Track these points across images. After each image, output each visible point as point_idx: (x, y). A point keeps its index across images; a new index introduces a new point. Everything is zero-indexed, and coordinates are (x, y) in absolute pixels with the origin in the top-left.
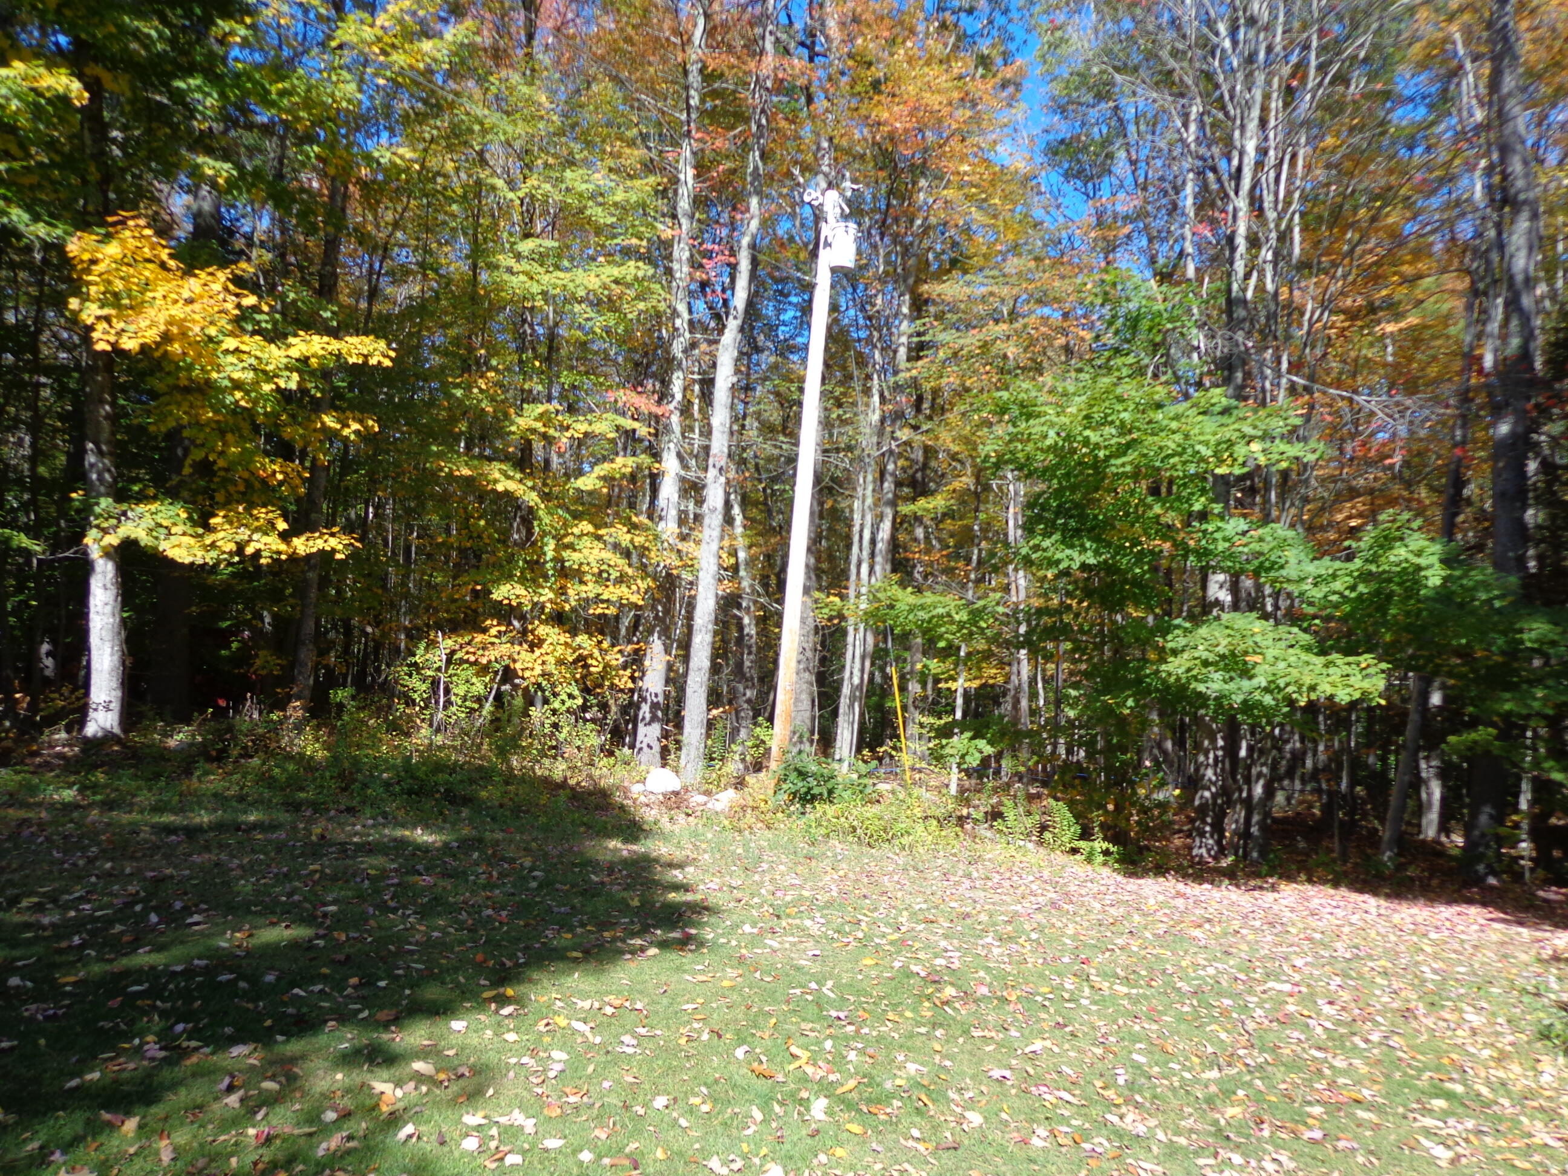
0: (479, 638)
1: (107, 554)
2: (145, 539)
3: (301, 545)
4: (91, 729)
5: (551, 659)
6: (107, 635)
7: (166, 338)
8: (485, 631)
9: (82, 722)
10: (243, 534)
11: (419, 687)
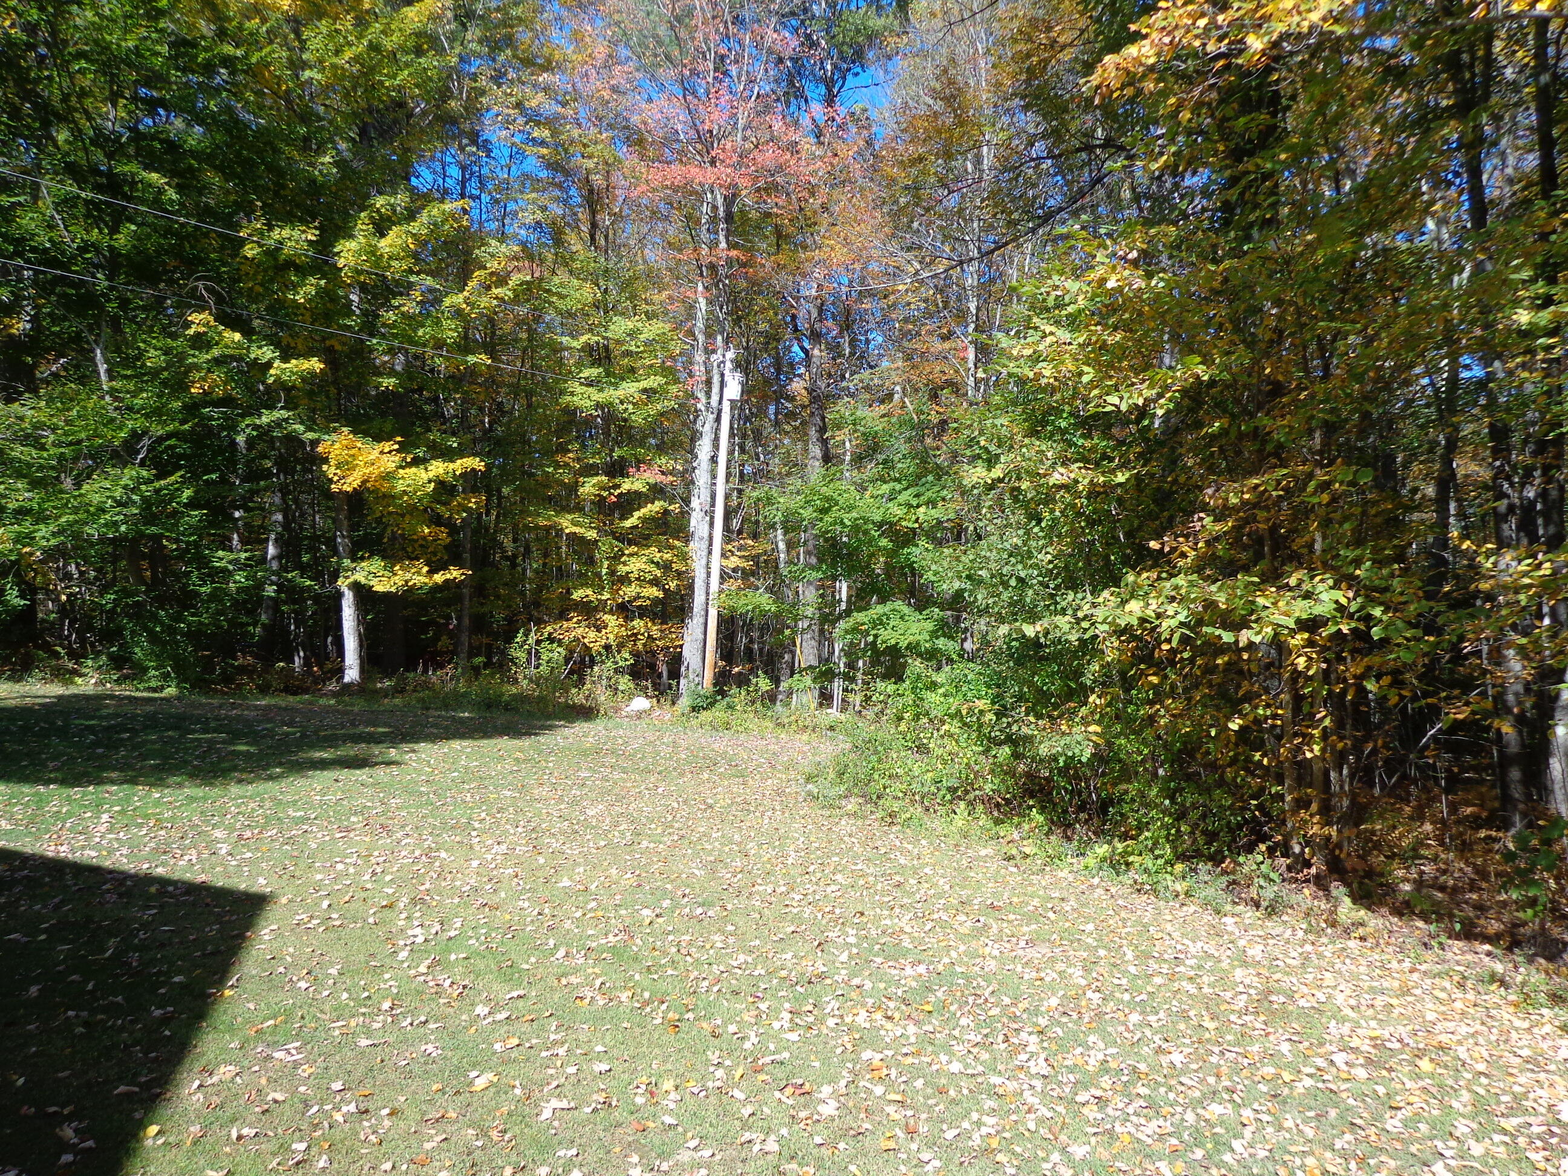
0: (566, 625)
1: (350, 587)
2: (363, 581)
3: (439, 578)
4: (347, 679)
5: (611, 636)
6: (351, 631)
7: (364, 482)
8: (568, 620)
9: (342, 677)
10: (408, 576)
11: (521, 655)
